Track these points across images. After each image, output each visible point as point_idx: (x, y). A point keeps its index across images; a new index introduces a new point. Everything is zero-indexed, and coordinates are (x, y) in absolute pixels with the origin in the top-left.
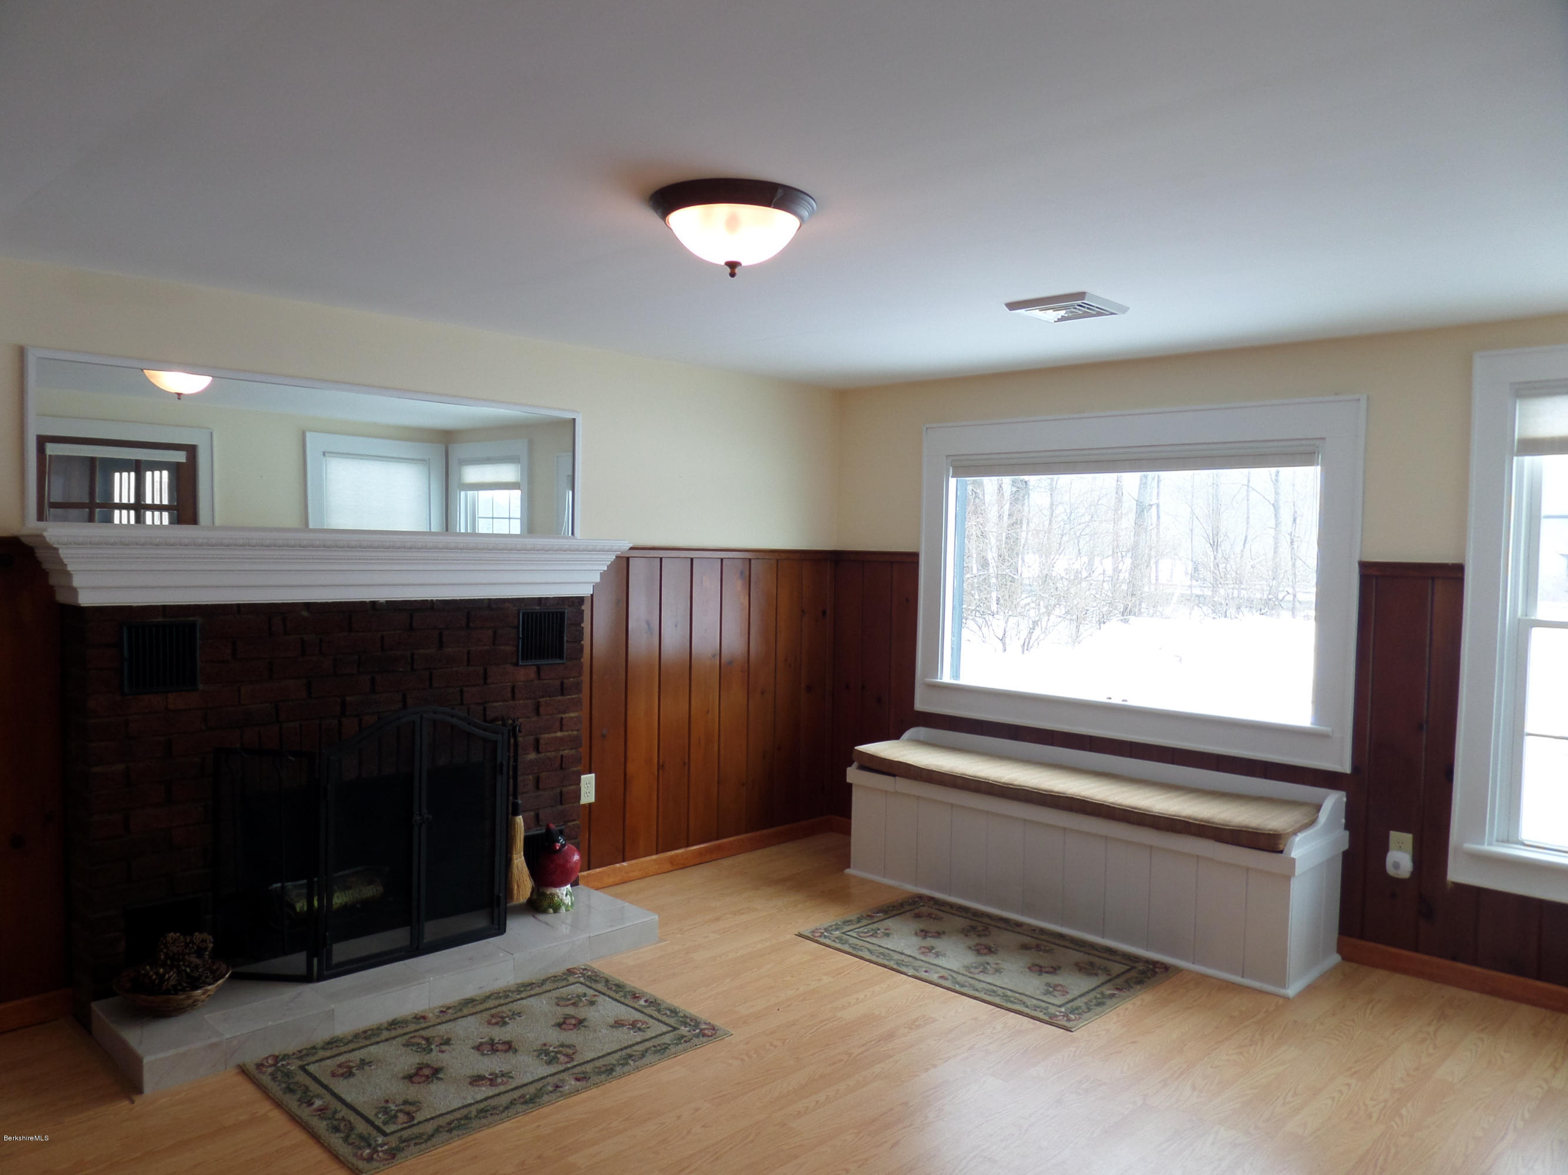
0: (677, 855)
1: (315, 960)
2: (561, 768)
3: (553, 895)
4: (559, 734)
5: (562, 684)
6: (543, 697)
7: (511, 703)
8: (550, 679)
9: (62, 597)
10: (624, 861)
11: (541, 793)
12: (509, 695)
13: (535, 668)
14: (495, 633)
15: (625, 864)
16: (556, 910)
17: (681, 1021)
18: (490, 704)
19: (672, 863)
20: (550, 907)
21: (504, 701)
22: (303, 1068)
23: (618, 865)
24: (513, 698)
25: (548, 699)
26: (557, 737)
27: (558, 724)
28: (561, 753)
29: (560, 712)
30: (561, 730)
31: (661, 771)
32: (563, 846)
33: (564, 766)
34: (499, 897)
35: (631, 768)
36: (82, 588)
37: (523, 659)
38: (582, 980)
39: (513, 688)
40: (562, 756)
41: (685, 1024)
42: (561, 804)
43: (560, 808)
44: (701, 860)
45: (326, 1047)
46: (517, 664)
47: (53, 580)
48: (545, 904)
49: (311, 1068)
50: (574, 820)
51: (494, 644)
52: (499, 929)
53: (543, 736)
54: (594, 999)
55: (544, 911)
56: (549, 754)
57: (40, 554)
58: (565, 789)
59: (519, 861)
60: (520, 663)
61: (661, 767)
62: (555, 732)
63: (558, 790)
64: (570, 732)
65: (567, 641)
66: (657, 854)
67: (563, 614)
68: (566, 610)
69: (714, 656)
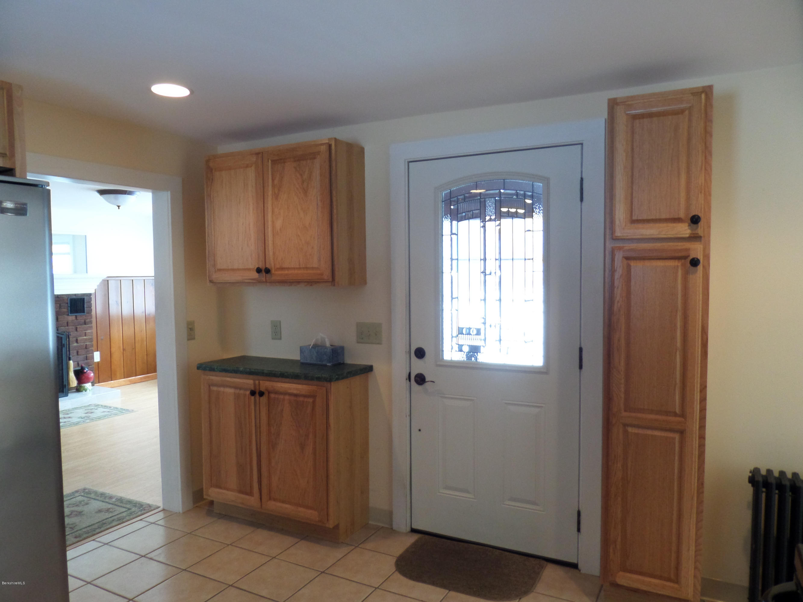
0: (132, 379)
2: (86, 348)
3: (84, 386)
4: (85, 337)
5: (85, 321)
6: (78, 325)
7: (67, 327)
8: (80, 320)
11: (79, 356)
12: (66, 325)
13: (74, 316)
14: (60, 305)
15: (112, 382)
16: (86, 391)
18: (59, 328)
19: (130, 382)
20: (84, 390)
21: (65, 327)
23: (110, 382)
24: (68, 326)
25: (80, 326)
26: (84, 338)
27: (84, 334)
28: (86, 343)
29: (85, 330)
30: (85, 336)
31: (124, 351)
32: (87, 371)
33: (87, 348)
34: (65, 385)
35: (113, 350)
37: (70, 313)
39: (67, 323)
40: (86, 345)
41: (124, 410)
42: (87, 360)
43: (86, 361)
46: (68, 315)
48: (82, 389)
50: (92, 365)
51: (60, 309)
52: (66, 395)
53: (79, 338)
55: (82, 391)
56: (81, 344)
58: (88, 355)
59: (72, 375)
60: (69, 315)
61: (124, 350)
62: (84, 337)
63: (85, 355)
64: (89, 337)
65: (86, 308)
66: (124, 378)
67: (84, 299)
68: (85, 298)
69: (143, 312)
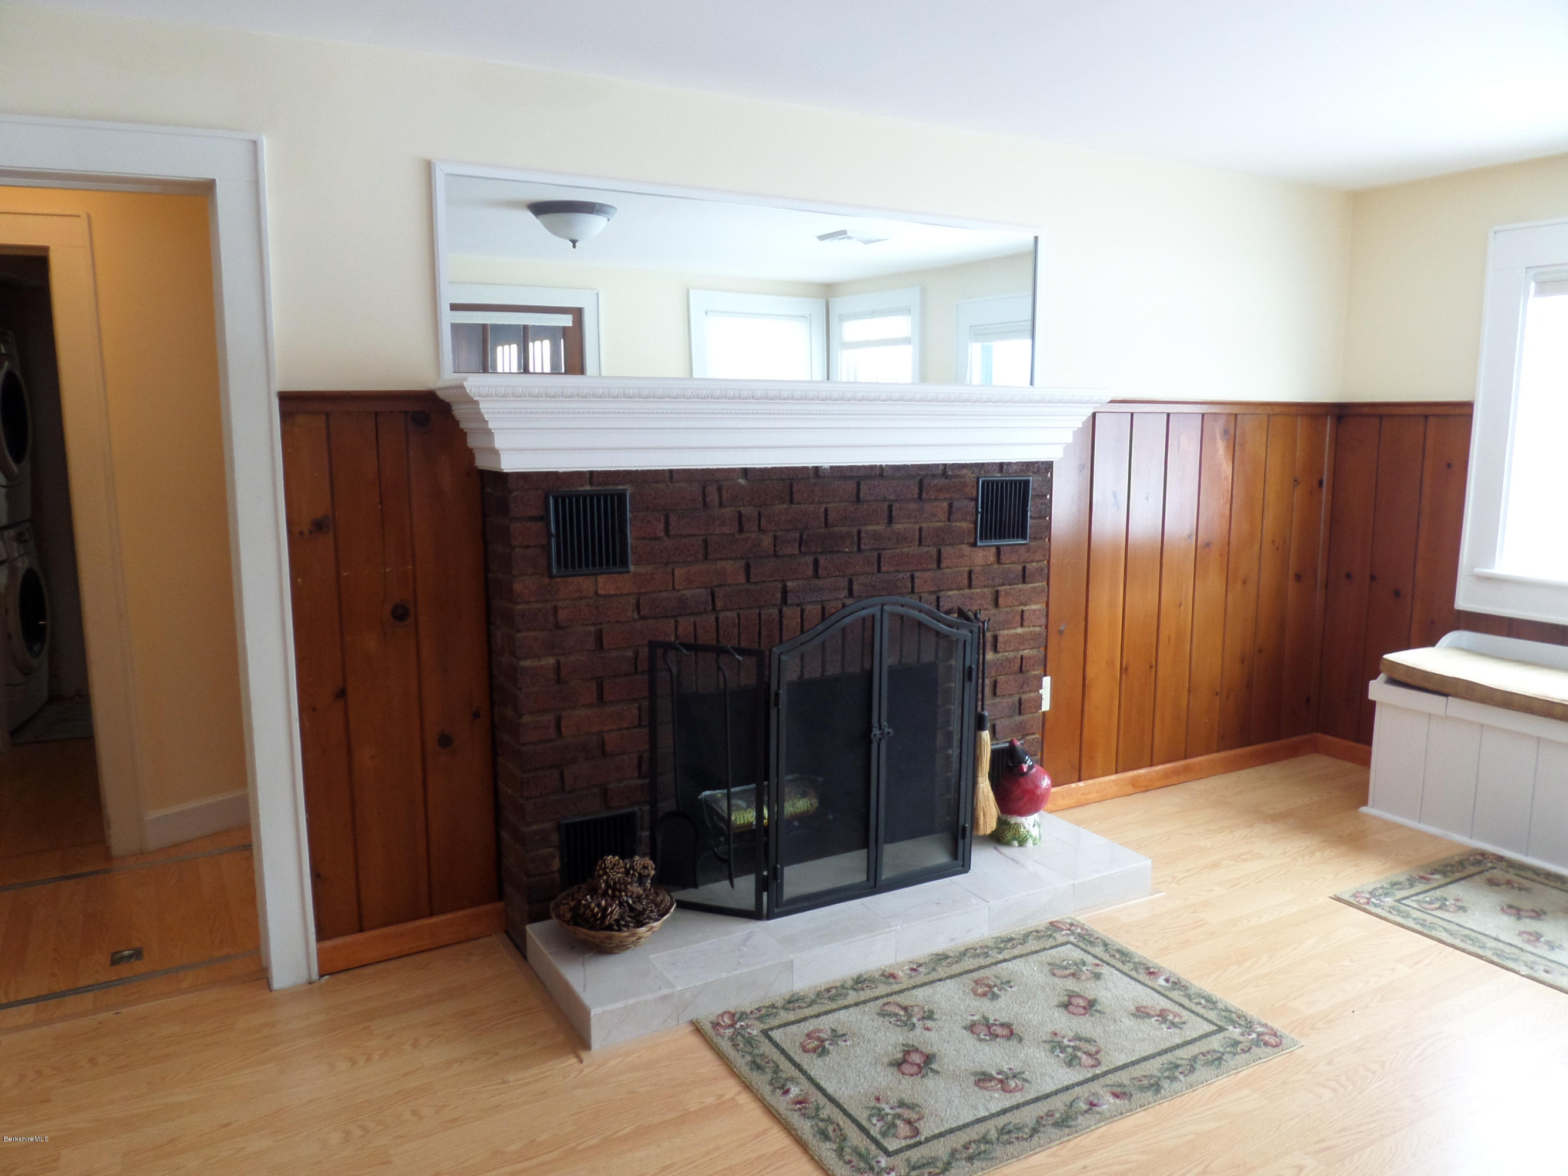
0: (1139, 776)
1: (765, 894)
2: (1021, 671)
3: (1017, 826)
4: (1019, 630)
5: (1024, 568)
6: (1003, 584)
7: (967, 591)
8: (1011, 563)
9: (483, 462)
10: (1080, 780)
11: (997, 700)
12: (966, 582)
13: (993, 550)
14: (950, 506)
15: (1081, 784)
16: (1022, 843)
17: (1225, 1017)
18: (943, 593)
19: (1133, 785)
20: (1015, 839)
21: (961, 589)
22: (765, 1033)
23: (1073, 785)
24: (970, 586)
25: (1008, 587)
26: (1017, 634)
27: (1018, 618)
28: (1021, 653)
29: (1022, 604)
30: (1022, 626)
31: (1124, 676)
32: (1030, 768)
33: (1024, 669)
34: (964, 829)
35: (1091, 671)
36: (503, 450)
37: (981, 539)
38: (1072, 939)
39: (970, 573)
40: (1022, 657)
41: (1233, 1023)
42: (1020, 713)
43: (1018, 718)
44: (1166, 782)
45: (787, 1006)
46: (974, 545)
47: (472, 442)
48: (1009, 835)
49: (776, 1035)
50: (1033, 734)
51: (949, 520)
52: (963, 866)
53: (1001, 632)
54: (1097, 970)
55: (1008, 844)
56: (1007, 654)
57: (458, 411)
58: (1024, 697)
59: (984, 785)
60: (979, 544)
61: (1124, 670)
62: (1016, 628)
63: (1016, 698)
64: (1031, 629)
65: (1031, 517)
66: (1116, 773)
67: (1027, 483)
68: (1031, 478)
69: (1190, 536)
